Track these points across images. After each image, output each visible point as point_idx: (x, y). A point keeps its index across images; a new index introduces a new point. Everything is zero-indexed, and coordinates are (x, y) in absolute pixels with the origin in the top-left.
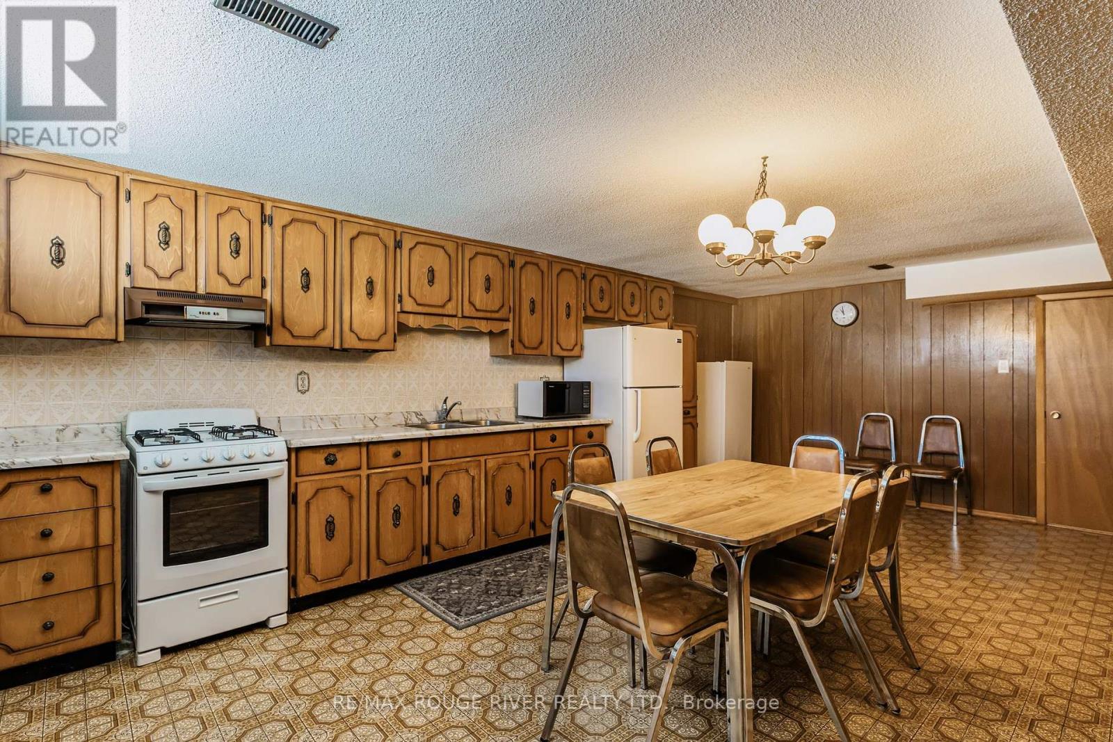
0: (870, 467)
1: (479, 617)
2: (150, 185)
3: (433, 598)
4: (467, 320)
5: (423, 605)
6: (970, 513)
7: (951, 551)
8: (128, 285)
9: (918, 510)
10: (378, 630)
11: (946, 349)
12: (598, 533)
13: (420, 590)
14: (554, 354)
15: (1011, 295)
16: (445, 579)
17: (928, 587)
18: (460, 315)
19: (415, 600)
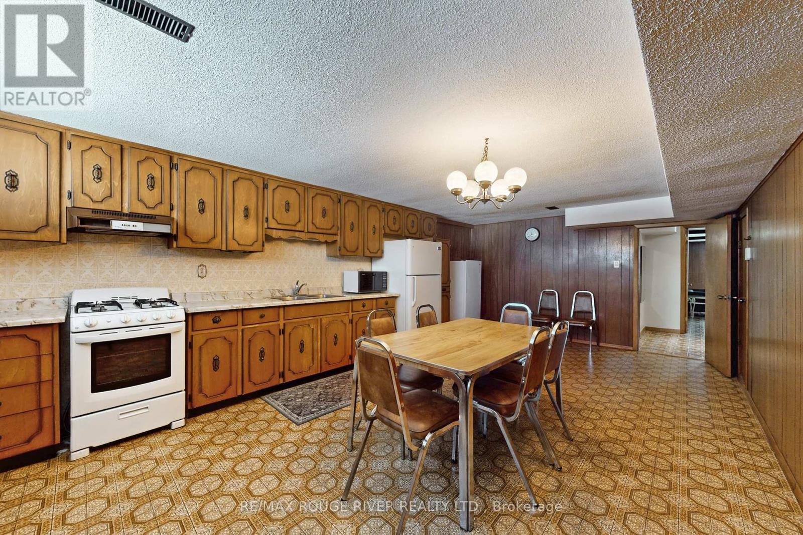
0: (546, 320)
1: (312, 416)
2: (86, 139)
3: (284, 405)
4: (310, 234)
5: (277, 409)
6: (598, 345)
7: (588, 367)
8: (69, 206)
9: (571, 344)
10: (245, 428)
11: (587, 254)
12: (376, 369)
13: (277, 399)
14: (365, 255)
15: (621, 225)
16: (294, 392)
17: (577, 389)
18: (306, 231)
19: (272, 406)
